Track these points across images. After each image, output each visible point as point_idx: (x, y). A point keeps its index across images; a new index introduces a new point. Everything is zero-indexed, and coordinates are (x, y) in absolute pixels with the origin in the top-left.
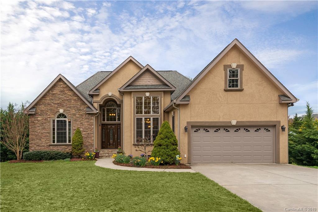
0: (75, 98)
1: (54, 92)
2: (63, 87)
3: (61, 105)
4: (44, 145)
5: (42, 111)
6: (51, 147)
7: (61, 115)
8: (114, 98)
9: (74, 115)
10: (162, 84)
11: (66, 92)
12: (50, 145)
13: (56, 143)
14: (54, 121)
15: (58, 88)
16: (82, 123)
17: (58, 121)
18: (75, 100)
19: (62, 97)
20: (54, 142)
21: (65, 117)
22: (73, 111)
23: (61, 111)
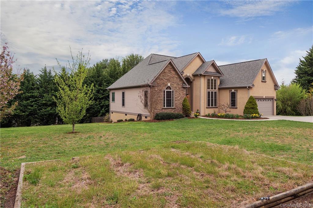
0: (176, 76)
1: (165, 71)
2: (170, 68)
3: (169, 80)
4: (159, 108)
5: (158, 84)
6: (163, 110)
7: (169, 88)
8: (189, 77)
9: (176, 87)
10: (216, 72)
11: (172, 71)
12: (163, 109)
13: (166, 107)
14: (164, 91)
15: (168, 68)
16: (180, 94)
17: (166, 91)
18: (176, 78)
19: (170, 75)
20: (164, 106)
21: (171, 89)
22: (175, 85)
23: (169, 85)
